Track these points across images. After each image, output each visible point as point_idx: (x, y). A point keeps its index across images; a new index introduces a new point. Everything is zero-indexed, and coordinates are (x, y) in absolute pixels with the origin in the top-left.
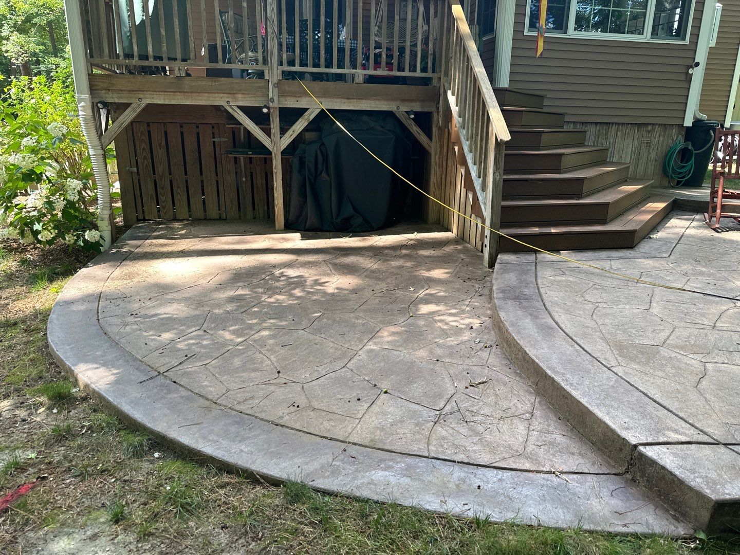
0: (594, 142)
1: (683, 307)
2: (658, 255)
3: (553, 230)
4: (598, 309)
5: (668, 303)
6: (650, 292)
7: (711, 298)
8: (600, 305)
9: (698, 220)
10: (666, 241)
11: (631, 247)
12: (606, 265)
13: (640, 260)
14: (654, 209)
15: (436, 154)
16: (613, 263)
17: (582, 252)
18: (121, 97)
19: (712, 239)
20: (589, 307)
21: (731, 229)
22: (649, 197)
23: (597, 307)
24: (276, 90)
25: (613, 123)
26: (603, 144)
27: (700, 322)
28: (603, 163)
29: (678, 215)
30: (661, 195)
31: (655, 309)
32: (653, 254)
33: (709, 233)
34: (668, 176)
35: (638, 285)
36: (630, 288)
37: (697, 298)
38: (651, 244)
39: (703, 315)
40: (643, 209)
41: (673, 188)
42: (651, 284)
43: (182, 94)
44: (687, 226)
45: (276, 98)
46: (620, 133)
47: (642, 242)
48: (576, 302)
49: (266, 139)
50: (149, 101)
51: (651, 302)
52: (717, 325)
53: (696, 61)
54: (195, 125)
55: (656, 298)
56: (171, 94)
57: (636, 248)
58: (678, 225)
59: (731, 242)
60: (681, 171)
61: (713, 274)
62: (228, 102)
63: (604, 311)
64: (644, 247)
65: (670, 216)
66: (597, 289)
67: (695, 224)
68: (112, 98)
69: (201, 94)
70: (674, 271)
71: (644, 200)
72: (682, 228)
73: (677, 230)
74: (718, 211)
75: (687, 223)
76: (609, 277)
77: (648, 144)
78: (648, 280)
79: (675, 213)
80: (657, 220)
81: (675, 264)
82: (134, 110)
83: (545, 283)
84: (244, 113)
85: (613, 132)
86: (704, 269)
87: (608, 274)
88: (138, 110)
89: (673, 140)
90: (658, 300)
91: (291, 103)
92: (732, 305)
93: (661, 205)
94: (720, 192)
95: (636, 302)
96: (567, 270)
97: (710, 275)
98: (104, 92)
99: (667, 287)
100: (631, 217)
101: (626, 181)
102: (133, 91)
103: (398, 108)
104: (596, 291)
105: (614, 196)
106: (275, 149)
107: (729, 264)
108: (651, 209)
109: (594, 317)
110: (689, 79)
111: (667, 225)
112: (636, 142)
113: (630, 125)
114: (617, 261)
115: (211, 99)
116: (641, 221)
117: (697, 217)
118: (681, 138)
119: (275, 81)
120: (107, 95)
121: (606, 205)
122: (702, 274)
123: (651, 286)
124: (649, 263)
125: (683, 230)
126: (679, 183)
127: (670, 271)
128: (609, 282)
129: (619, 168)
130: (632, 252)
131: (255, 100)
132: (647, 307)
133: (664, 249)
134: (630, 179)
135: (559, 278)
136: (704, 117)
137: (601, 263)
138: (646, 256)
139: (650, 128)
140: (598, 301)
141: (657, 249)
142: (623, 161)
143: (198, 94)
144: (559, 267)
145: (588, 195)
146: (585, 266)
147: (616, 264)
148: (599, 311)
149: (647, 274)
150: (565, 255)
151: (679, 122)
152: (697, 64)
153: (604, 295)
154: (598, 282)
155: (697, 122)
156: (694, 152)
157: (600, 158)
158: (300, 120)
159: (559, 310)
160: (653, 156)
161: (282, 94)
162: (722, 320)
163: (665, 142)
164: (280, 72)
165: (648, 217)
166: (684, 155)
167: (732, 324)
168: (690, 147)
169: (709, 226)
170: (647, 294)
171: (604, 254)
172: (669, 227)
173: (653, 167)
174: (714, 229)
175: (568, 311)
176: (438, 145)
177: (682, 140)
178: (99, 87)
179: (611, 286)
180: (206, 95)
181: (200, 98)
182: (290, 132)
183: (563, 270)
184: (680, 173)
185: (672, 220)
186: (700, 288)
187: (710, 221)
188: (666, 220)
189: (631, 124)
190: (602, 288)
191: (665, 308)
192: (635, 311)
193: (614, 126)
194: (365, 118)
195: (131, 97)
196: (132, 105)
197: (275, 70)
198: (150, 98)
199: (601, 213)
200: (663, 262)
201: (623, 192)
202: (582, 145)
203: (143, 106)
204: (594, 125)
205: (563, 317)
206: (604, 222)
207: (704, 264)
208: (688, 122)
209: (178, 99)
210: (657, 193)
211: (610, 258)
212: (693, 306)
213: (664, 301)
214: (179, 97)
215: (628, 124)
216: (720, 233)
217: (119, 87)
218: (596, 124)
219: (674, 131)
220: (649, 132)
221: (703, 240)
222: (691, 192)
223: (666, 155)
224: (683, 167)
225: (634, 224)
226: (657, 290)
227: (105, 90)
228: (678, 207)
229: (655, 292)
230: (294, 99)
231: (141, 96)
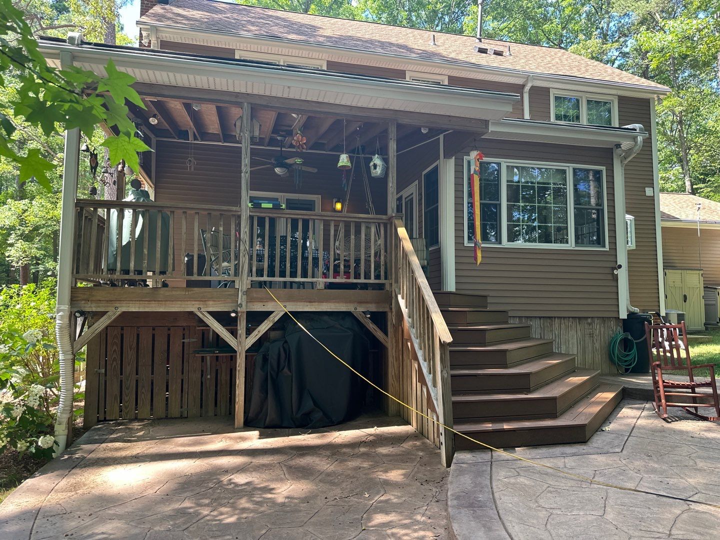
0: (541, 334)
1: (638, 512)
2: (611, 450)
3: (506, 426)
4: (552, 516)
5: (623, 507)
6: (603, 494)
7: (665, 499)
8: (555, 512)
9: (648, 409)
10: (617, 433)
11: (584, 441)
12: (560, 463)
13: (593, 456)
14: (603, 400)
15: (392, 349)
16: (566, 460)
17: (536, 448)
18: (99, 307)
19: (663, 430)
20: (543, 514)
21: (680, 418)
22: (598, 387)
23: (551, 514)
24: (245, 297)
25: (555, 317)
26: (549, 336)
27: (655, 529)
28: (550, 354)
29: (628, 404)
30: (609, 384)
31: (610, 516)
32: (606, 449)
33: (659, 423)
34: (615, 364)
35: (592, 486)
36: (583, 490)
37: (651, 500)
38: (604, 438)
39: (658, 521)
40: (593, 400)
41: (622, 375)
42: (603, 484)
43: (157, 302)
44: (638, 416)
45: (244, 304)
46: (563, 326)
47: (595, 435)
48: (530, 508)
49: (232, 339)
50: (124, 309)
51: (605, 507)
52: (673, 532)
53: (618, 264)
54: (167, 328)
55: (611, 502)
56: (147, 302)
57: (589, 443)
58: (629, 415)
59: (681, 432)
60: (626, 359)
61: (665, 471)
62: (199, 309)
63: (558, 519)
64: (598, 441)
65: (621, 405)
66: (551, 492)
67: (645, 413)
68: (91, 307)
69: (174, 303)
70: (627, 468)
71: (593, 390)
72: (633, 418)
73: (629, 421)
74: (663, 401)
75: (637, 413)
76: (563, 478)
77: (591, 335)
78: (601, 479)
79: (626, 402)
80: (608, 410)
81: (627, 460)
82: (109, 317)
83: (500, 486)
84: (213, 317)
85: (557, 325)
86: (656, 466)
87: (561, 474)
88: (113, 318)
89: (613, 330)
90: (612, 503)
91: (258, 307)
92: (686, 507)
93: (610, 395)
94: (661, 383)
95: (590, 507)
96: (521, 470)
97: (662, 472)
98: (83, 302)
99: (621, 488)
100: (581, 410)
101: (574, 371)
102: (111, 301)
103: (356, 309)
104: (549, 494)
105: (561, 389)
106: (240, 348)
107: (680, 459)
108: (600, 400)
109: (548, 526)
110: (616, 278)
111: (618, 416)
112: (579, 333)
113: (571, 319)
114: (570, 458)
115: (183, 306)
116: (590, 414)
117: (647, 406)
118: (620, 329)
119: (245, 289)
120: (86, 305)
121: (554, 399)
122: (654, 471)
123: (605, 487)
124: (601, 459)
125: (634, 421)
126: (626, 370)
127: (623, 468)
128: (563, 484)
129: (564, 360)
130: (585, 447)
131: (225, 306)
132: (601, 513)
133: (616, 442)
134: (578, 368)
135: (512, 480)
136: (636, 310)
137: (555, 461)
138: (599, 451)
139: (589, 320)
140: (552, 506)
141: (610, 443)
142: (571, 353)
143: (171, 302)
144: (513, 467)
145: (536, 389)
146: (537, 464)
147: (570, 462)
148: (553, 520)
149: (600, 473)
150: (520, 452)
151: (615, 315)
152: (620, 267)
153: (558, 499)
154: (552, 483)
155: (631, 315)
156: (634, 341)
157: (546, 351)
158: (266, 321)
159: (513, 519)
160: (597, 345)
161: (250, 300)
162: (677, 526)
163: (606, 332)
164: (249, 282)
165: (596, 409)
166: (626, 344)
167: (687, 530)
168: (630, 337)
169: (659, 415)
170: (601, 497)
171: (558, 450)
172: (620, 418)
173: (600, 356)
174: (664, 419)
175: (522, 521)
176: (394, 341)
177: (622, 331)
178: (79, 299)
179: (565, 488)
180: (179, 302)
181: (174, 306)
182: (256, 332)
183: (517, 470)
184: (625, 361)
185: (623, 410)
186: (653, 488)
187: (659, 410)
188: (618, 409)
189: (572, 317)
190: (557, 491)
191: (619, 513)
192: (590, 518)
193: (557, 319)
194: (326, 318)
195: (108, 306)
196: (109, 313)
197: (245, 280)
198: (126, 307)
199: (550, 407)
200: (615, 459)
201: (571, 384)
202: (528, 338)
203: (118, 313)
204: (538, 319)
205: (517, 528)
206: (554, 416)
207: (656, 460)
208: (623, 315)
209: (152, 307)
210: (607, 382)
211: (564, 455)
212: (647, 510)
213: (618, 505)
214: (153, 305)
215: (569, 317)
216: (670, 422)
217: (99, 298)
218: (540, 318)
219: (612, 322)
220: (590, 324)
221: (654, 431)
222: (639, 379)
223: (610, 344)
224: (628, 355)
225: (583, 418)
226: (612, 491)
227: (85, 300)
228: (627, 396)
229: (610, 495)
230: (261, 304)
231: (117, 305)
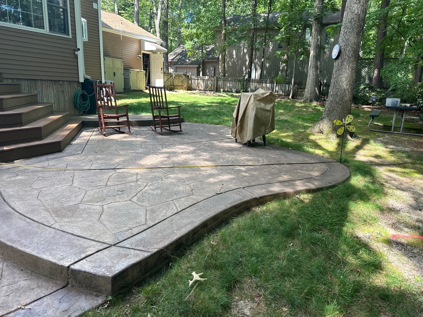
0: (29, 90)
1: (91, 179)
2: (76, 153)
3: (5, 148)
4: (41, 192)
5: (82, 178)
6: (72, 175)
7: (104, 170)
8: (43, 189)
9: (96, 131)
10: (80, 145)
11: (60, 150)
12: (46, 164)
13: (66, 157)
14: (71, 128)
16: (49, 162)
17: (29, 159)
19: (103, 140)
20: (36, 192)
21: (112, 134)
22: (68, 121)
25: (38, 80)
26: (34, 92)
27: (99, 185)
28: (36, 103)
29: (86, 130)
30: (75, 120)
31: (76, 184)
32: (73, 153)
33: (101, 137)
34: (78, 109)
35: (66, 172)
36: (60, 175)
37: (97, 172)
38: (72, 148)
39: (100, 181)
40: (65, 128)
41: (82, 115)
42: (72, 170)
44: (91, 135)
46: (44, 86)
47: (67, 147)
48: (26, 191)
51: (73, 180)
52: (108, 184)
53: (78, 48)
55: (76, 177)
57: (63, 151)
58: (86, 135)
59: (112, 140)
61: (104, 158)
63: (45, 192)
64: (68, 150)
65: (82, 130)
66: (40, 180)
67: (94, 133)
70: (85, 160)
71: (66, 123)
72: (88, 136)
73: (86, 138)
74: (103, 125)
75: (90, 133)
76: (47, 171)
77: (63, 92)
78: (71, 168)
79: (84, 129)
80: (74, 133)
81: (85, 156)
83: (4, 184)
85: (40, 85)
86: (100, 156)
87: (47, 170)
89: (76, 89)
92: (114, 172)
93: (75, 125)
94: (102, 116)
95: (64, 182)
96: (19, 172)
97: (103, 159)
99: (81, 170)
100: (58, 134)
101: (53, 113)
104: (39, 181)
105: (44, 122)
107: (112, 151)
108: (70, 128)
109: (39, 197)
110: (76, 57)
111: (80, 136)
112: (55, 90)
113: (49, 81)
114: (52, 160)
116: (63, 135)
117: (96, 129)
118: (80, 88)
121: (40, 128)
122: (99, 159)
123: (73, 171)
124: (71, 158)
125: (89, 137)
126: (84, 112)
127: (83, 160)
128: (47, 175)
129: (45, 106)
130: (61, 154)
132: (71, 184)
133: (79, 149)
134: (55, 111)
135: (13, 179)
136: (89, 77)
137: (42, 164)
138: (69, 154)
139: (61, 83)
140: (41, 187)
141: (76, 150)
142: (50, 102)
144: (13, 172)
145: (27, 123)
146: (31, 167)
147: (51, 163)
149: (70, 165)
150: (17, 163)
151: (77, 80)
152: (79, 50)
153: (45, 183)
154: (40, 175)
155: (86, 80)
156: (88, 96)
157: (33, 100)
159: (15, 200)
160: (67, 98)
162: (110, 181)
163: (72, 90)
165: (67, 133)
166: (83, 97)
167: (114, 181)
168: (85, 93)
169: (101, 133)
170: (70, 176)
171: (44, 158)
172: (81, 137)
173: (68, 105)
174: (104, 135)
175: (21, 199)
177: (81, 90)
179: (49, 176)
183: (16, 173)
184: (84, 107)
185: (83, 133)
186: (98, 167)
187: (101, 131)
188: (80, 133)
189: (50, 80)
190: (44, 179)
191: (81, 182)
192: (64, 188)
199: (38, 133)
200: (78, 157)
201: (50, 119)
202: (19, 92)
205: (18, 203)
206: (41, 139)
207: (100, 154)
208: (82, 80)
210: (73, 119)
211: (48, 160)
212: (95, 177)
213: (80, 178)
215: (48, 80)
216: (107, 136)
218: (27, 80)
219: (75, 84)
220: (61, 85)
221: (99, 141)
222: (91, 117)
223: (74, 97)
224: (85, 104)
225: (59, 138)
228: (85, 126)
229: (75, 174)
